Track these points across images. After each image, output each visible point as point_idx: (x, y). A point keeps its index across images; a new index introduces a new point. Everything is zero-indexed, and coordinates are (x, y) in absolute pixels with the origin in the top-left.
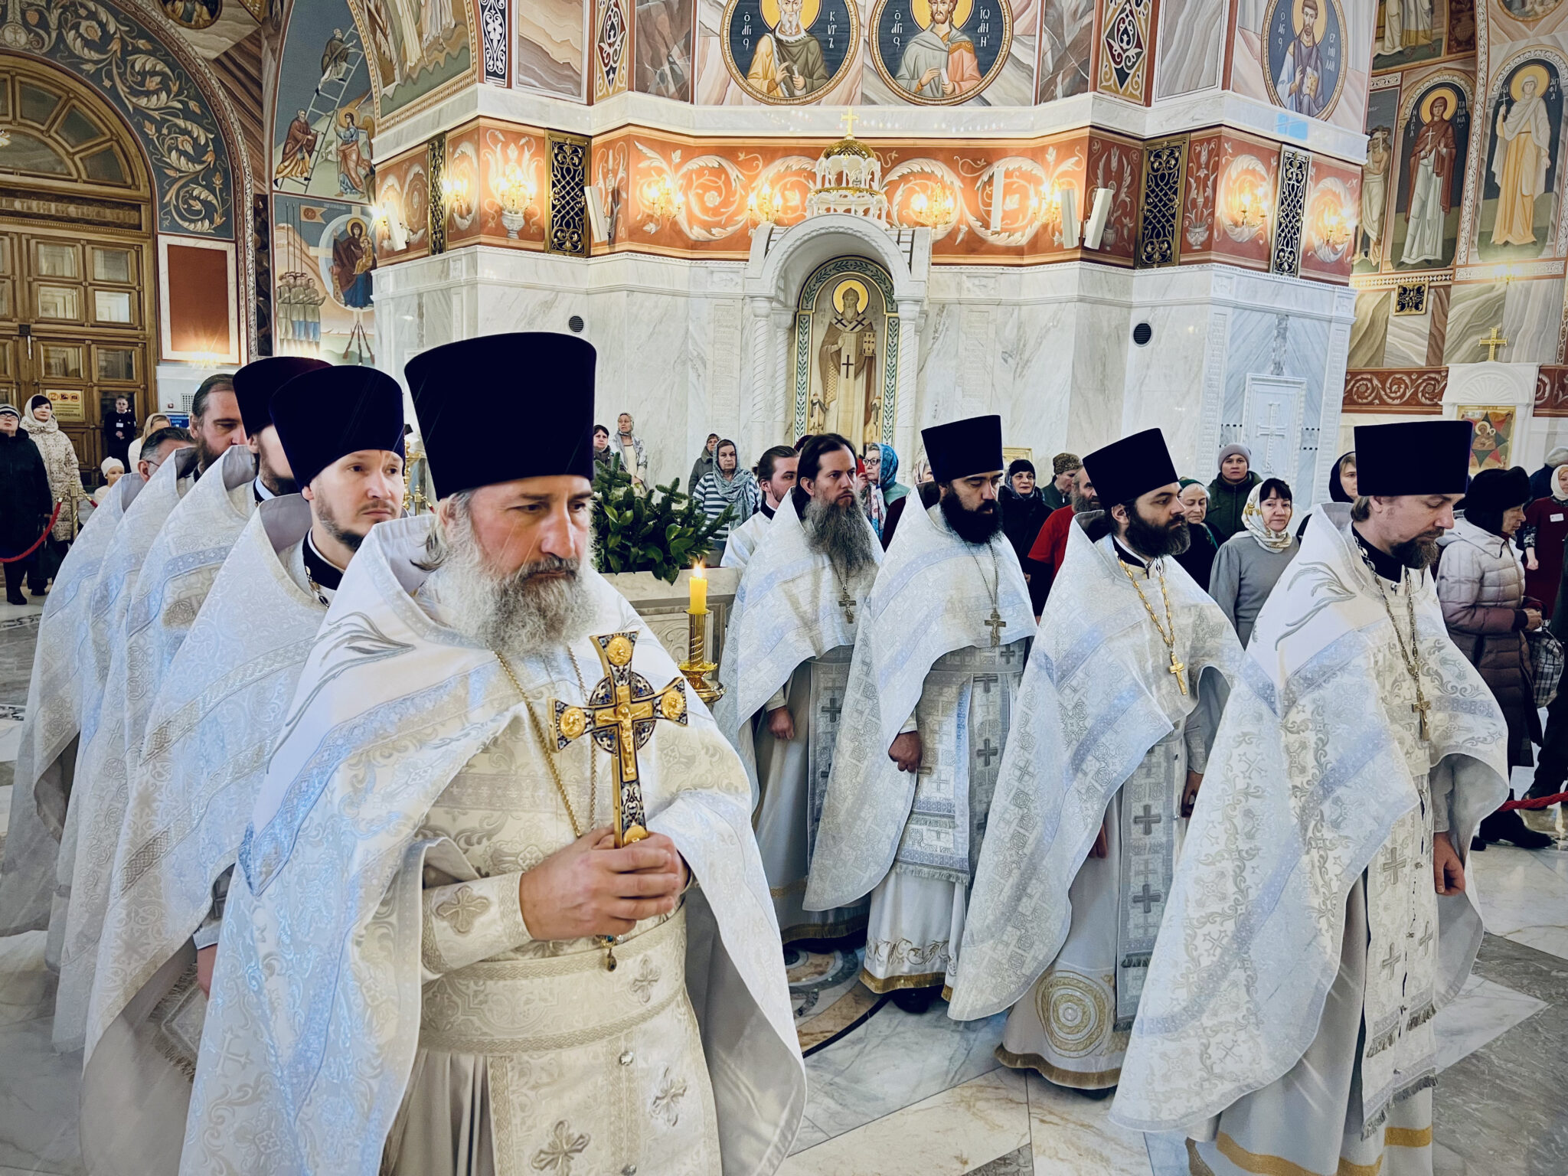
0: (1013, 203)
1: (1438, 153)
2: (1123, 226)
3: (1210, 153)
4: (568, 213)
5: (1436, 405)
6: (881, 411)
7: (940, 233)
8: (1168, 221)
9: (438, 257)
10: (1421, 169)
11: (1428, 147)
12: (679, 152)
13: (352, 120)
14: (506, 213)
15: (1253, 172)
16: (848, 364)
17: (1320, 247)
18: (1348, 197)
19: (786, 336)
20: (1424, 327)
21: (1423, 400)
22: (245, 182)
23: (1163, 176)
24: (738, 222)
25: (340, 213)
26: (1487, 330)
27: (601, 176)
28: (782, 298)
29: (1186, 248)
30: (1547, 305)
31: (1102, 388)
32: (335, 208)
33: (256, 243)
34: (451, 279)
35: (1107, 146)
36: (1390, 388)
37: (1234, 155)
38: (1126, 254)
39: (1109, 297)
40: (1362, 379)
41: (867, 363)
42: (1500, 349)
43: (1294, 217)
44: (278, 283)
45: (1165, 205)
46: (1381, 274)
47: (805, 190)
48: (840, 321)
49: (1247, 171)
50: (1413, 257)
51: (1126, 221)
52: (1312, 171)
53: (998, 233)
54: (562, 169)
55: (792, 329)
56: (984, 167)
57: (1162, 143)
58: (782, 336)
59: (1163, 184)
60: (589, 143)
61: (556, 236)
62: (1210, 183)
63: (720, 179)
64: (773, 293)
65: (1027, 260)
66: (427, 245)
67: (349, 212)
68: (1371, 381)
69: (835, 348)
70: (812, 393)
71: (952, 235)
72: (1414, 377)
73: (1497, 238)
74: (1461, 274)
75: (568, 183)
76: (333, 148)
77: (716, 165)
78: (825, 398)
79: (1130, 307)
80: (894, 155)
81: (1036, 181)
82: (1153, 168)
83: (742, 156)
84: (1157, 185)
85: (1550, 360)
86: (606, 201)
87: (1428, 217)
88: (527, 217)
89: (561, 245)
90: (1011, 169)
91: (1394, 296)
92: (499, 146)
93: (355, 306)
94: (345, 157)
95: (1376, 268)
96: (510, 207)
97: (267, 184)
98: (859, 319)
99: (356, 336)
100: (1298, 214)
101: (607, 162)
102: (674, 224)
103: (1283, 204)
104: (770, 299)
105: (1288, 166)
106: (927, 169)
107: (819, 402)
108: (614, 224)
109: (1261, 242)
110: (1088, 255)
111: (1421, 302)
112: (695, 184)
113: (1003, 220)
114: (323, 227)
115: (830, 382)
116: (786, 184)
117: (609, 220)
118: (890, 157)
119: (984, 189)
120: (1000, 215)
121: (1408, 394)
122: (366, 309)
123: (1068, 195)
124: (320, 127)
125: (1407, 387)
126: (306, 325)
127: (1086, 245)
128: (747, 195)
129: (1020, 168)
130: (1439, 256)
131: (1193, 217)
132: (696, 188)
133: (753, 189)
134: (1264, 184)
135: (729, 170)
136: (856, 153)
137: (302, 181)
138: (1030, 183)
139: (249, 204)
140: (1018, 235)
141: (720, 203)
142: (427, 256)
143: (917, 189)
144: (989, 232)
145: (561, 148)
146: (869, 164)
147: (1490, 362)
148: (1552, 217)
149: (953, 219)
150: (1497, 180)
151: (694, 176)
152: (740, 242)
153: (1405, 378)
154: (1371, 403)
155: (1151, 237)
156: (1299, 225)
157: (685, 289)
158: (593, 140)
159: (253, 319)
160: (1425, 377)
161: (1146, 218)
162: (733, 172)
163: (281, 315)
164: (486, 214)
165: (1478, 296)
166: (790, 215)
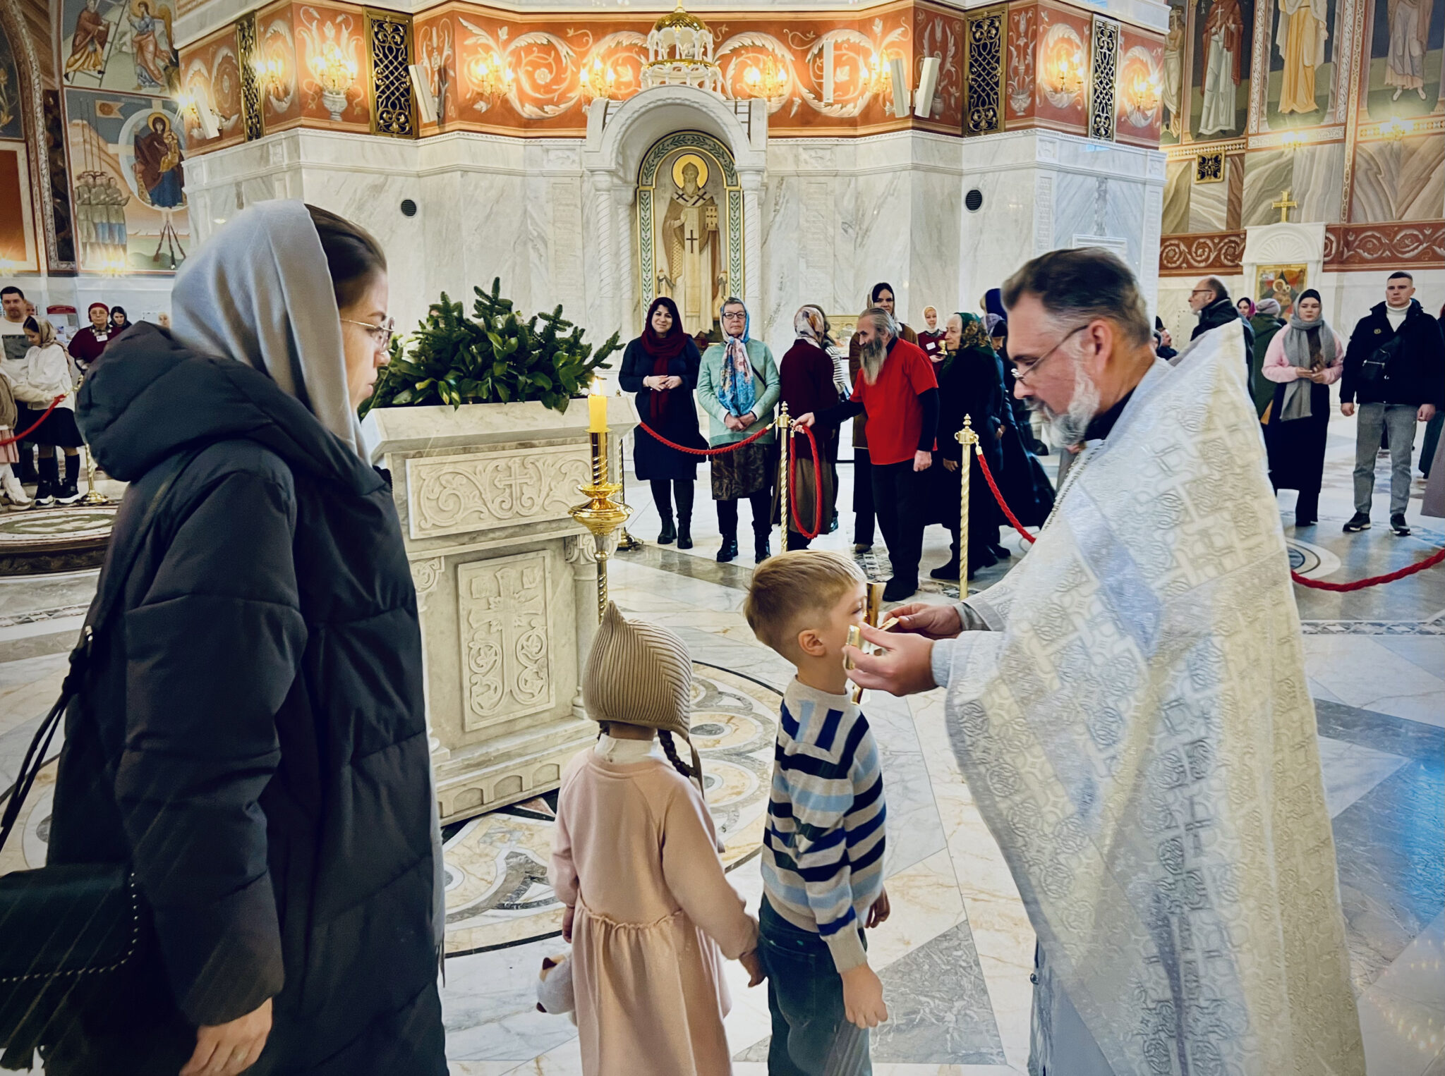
0: (843, 75)
1: (1227, 28)
2: (950, 94)
3: (1028, 21)
4: (393, 93)
5: (1237, 266)
6: (728, 286)
7: (775, 106)
8: (992, 89)
9: (256, 143)
10: (1213, 44)
11: (1218, 24)
12: (505, 29)
13: (147, 10)
14: (326, 93)
15: (1069, 41)
16: (692, 239)
17: (1132, 113)
18: (1155, 65)
19: (628, 212)
20: (1223, 194)
21: (1226, 262)
22: (33, 77)
23: (985, 46)
24: (571, 99)
25: (139, 108)
26: (1278, 194)
27: (425, 55)
28: (621, 174)
29: (1011, 115)
30: (1330, 167)
31: (939, 255)
32: (134, 103)
33: (48, 141)
34: (271, 165)
35: (931, 16)
36: (1196, 253)
37: (1051, 23)
38: (954, 123)
39: (941, 165)
40: (1171, 245)
41: (711, 238)
42: (1291, 211)
43: (1107, 84)
44: (76, 183)
45: (988, 74)
46: (1182, 145)
47: (636, 66)
48: (681, 196)
49: (1063, 40)
50: (1210, 127)
51: (953, 90)
52: (1121, 40)
53: (831, 105)
54: (383, 48)
55: (634, 205)
56: (813, 39)
57: (982, 14)
58: (623, 213)
59: (985, 53)
60: (410, 21)
61: (381, 118)
62: (1029, 51)
63: (550, 55)
64: (613, 166)
65: (861, 131)
66: (242, 131)
67: (150, 107)
68: (1178, 246)
69: (677, 223)
70: (658, 270)
71: (786, 107)
72: (1216, 241)
73: (1283, 107)
74: (1253, 143)
75: (391, 63)
76: (127, 38)
77: (545, 42)
78: (671, 274)
79: (961, 174)
80: (724, 29)
81: (866, 53)
82: (975, 38)
83: (571, 33)
84: (980, 55)
85: (1336, 220)
86: (432, 81)
87: (1221, 89)
88: (350, 97)
89: (388, 127)
90: (839, 41)
91: (1195, 166)
92: (315, 24)
93: (163, 205)
94: (141, 49)
95: (1177, 140)
96: (331, 88)
97: (57, 79)
98: (701, 193)
99: (166, 238)
100: (1111, 81)
101: (431, 39)
102: (505, 102)
103: (1096, 71)
104: (609, 172)
105: (1100, 35)
106: (758, 43)
107: (665, 278)
108: (443, 104)
109: (1079, 108)
110: (920, 124)
111: (1219, 170)
112: (524, 61)
113: (835, 92)
114: (122, 123)
115: (676, 257)
116: (618, 59)
117: (437, 99)
118: (721, 31)
119: (815, 62)
120: (832, 86)
121: (1212, 257)
122: (176, 209)
123: (896, 64)
124: (112, 17)
125: (1210, 251)
126: (111, 227)
127: (916, 113)
128: (579, 71)
129: (848, 40)
130: (1232, 127)
131: (1015, 84)
132: (526, 65)
133: (585, 65)
134: (1079, 51)
135: (559, 47)
136: (687, 25)
137: (95, 74)
138: (858, 54)
139: (38, 101)
140: (850, 106)
141: (551, 80)
142: (244, 142)
143: (749, 62)
144: (823, 104)
145: (381, 26)
146: (701, 36)
147: (1283, 223)
148: (1331, 86)
149: (786, 91)
150: (1281, 53)
151: (523, 54)
152: (575, 119)
153: (1209, 242)
154: (1179, 267)
155: (977, 105)
156: (1112, 91)
157: (521, 168)
158: (415, 18)
159: (50, 222)
160: (1226, 240)
161: (971, 87)
162: (563, 48)
163: (81, 217)
164: (306, 95)
165: (1267, 163)
166: (624, 91)
